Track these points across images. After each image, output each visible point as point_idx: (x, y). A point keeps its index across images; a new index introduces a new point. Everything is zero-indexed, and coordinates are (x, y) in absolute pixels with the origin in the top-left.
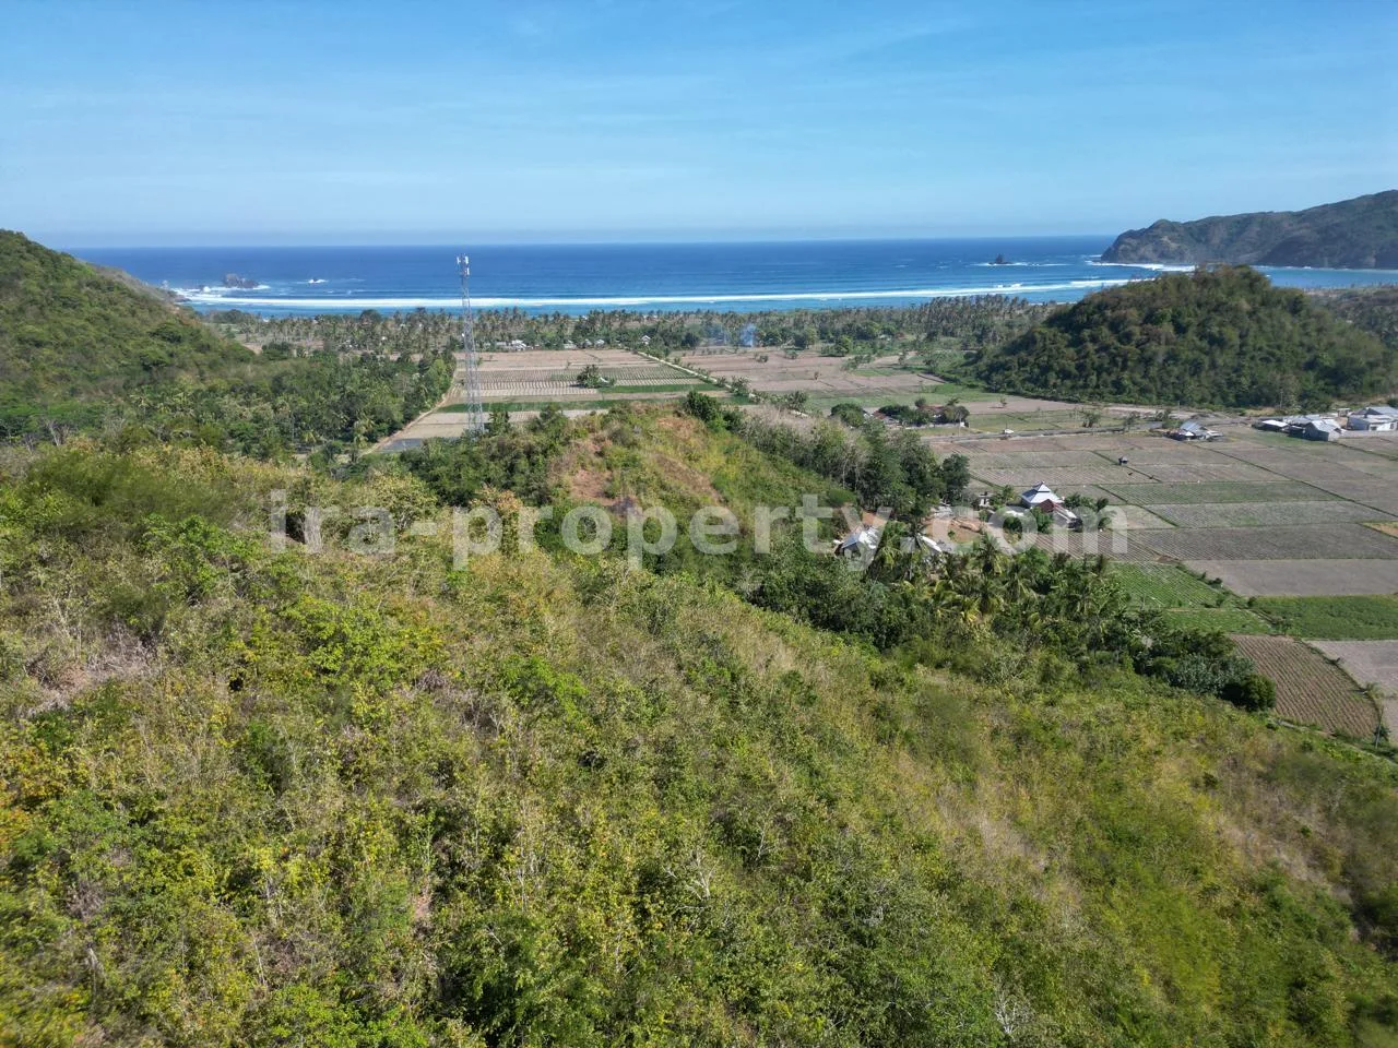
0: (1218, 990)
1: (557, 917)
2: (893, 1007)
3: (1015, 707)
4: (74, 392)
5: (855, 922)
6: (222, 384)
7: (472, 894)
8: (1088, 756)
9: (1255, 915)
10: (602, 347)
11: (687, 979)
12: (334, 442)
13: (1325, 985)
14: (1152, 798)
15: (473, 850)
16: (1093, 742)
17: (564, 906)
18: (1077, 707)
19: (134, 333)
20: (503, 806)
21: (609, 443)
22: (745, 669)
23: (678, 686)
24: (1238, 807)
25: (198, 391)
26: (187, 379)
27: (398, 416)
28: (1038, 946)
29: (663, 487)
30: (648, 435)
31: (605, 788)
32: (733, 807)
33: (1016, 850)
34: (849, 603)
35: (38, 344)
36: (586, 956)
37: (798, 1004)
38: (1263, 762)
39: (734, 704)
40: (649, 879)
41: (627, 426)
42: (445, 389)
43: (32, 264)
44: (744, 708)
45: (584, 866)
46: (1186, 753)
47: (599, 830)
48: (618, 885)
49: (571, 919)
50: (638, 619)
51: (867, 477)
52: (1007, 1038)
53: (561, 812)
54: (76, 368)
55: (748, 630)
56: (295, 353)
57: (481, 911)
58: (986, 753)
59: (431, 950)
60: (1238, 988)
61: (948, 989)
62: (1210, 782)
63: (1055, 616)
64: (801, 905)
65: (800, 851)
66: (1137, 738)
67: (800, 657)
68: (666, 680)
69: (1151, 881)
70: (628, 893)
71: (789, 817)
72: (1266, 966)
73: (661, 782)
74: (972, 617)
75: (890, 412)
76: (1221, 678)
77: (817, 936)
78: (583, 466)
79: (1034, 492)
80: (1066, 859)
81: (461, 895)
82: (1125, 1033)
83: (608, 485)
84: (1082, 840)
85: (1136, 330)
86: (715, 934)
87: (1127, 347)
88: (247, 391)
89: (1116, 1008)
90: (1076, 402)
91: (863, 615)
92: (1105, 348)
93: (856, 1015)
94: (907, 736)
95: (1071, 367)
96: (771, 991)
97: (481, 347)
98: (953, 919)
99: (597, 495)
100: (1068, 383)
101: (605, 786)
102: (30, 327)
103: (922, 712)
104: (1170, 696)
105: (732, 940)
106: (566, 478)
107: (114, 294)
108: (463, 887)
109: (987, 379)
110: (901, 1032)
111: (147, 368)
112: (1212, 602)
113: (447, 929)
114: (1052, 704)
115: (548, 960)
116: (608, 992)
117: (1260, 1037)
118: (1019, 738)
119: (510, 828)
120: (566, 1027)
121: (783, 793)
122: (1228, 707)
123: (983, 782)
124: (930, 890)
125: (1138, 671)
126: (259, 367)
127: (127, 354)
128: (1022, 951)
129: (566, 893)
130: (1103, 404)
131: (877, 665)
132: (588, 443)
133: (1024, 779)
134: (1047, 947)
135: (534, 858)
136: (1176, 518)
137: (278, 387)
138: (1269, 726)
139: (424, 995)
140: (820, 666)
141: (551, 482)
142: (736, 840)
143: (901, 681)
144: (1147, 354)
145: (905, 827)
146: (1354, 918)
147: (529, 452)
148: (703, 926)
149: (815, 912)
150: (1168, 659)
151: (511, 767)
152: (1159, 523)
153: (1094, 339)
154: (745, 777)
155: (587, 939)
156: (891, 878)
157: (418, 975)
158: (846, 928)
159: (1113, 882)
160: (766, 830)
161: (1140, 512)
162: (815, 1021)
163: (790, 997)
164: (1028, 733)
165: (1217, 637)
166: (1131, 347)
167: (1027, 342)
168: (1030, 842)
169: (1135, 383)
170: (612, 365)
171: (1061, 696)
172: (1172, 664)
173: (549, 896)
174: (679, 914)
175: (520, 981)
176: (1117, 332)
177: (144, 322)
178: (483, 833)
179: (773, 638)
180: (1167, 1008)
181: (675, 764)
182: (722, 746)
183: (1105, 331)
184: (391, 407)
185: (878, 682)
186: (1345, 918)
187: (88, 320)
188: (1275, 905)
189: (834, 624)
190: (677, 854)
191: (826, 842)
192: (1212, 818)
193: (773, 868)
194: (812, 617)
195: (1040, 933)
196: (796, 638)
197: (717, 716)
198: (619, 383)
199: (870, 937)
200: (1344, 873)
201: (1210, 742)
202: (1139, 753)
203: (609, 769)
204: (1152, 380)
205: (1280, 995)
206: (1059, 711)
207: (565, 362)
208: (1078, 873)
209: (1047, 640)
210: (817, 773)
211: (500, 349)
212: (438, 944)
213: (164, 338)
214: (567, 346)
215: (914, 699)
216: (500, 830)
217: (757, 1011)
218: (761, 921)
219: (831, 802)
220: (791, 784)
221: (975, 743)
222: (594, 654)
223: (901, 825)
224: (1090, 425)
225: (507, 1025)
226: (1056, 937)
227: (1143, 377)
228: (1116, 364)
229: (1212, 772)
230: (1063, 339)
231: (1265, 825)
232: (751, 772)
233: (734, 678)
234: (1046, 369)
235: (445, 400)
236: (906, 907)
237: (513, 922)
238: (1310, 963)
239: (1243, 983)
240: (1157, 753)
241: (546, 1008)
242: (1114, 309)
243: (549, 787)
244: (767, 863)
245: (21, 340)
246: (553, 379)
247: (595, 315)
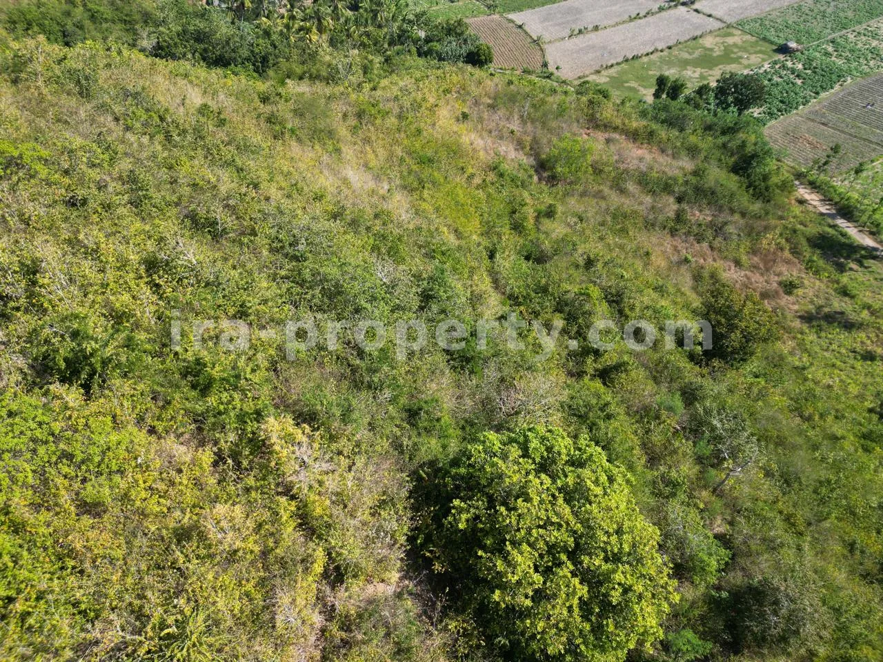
0: (479, 226)
1: (97, 306)
2: (323, 288)
3: (353, 96)
5: (290, 251)
7: (27, 311)
8: (400, 117)
9: (492, 184)
11: (199, 313)
13: (525, 208)
14: (437, 133)
15: (13, 284)
16: (401, 108)
17: (99, 299)
18: (392, 86)
20: (21, 250)
22: (167, 110)
23: (121, 133)
24: (480, 127)
28: (391, 232)
31: (95, 218)
32: (193, 207)
33: (371, 184)
34: (228, 43)
36: (128, 321)
37: (270, 304)
38: (490, 98)
39: (168, 137)
40: (152, 265)
44: (177, 139)
45: (102, 271)
46: (451, 102)
47: (103, 246)
48: (132, 275)
49: (107, 304)
50: (67, 88)
52: (385, 283)
53: (69, 242)
55: (159, 79)
57: (40, 319)
58: (343, 132)
59: (14, 352)
60: (488, 223)
61: (350, 269)
62: (465, 116)
63: (366, 26)
64: (256, 252)
65: (245, 220)
66: (424, 99)
67: (205, 92)
68: (110, 131)
69: (442, 180)
70: (141, 278)
71: (231, 202)
72: (500, 208)
73: (135, 204)
74: (315, 38)
76: (464, 51)
77: (271, 265)
80: (398, 182)
81: (19, 314)
82: (440, 262)
84: (404, 168)
86: (207, 284)
89: (434, 251)
91: (241, 51)
93: (305, 299)
94: (292, 131)
96: (253, 303)
98: (345, 233)
101: (95, 216)
103: (298, 113)
104: (438, 68)
105: (220, 284)
108: (18, 309)
110: (330, 299)
113: (19, 337)
114: (374, 89)
115: (103, 332)
116: (151, 336)
117: (499, 242)
118: (360, 115)
119: (33, 261)
120: (133, 363)
121: (223, 189)
122: (469, 68)
123: (344, 149)
124: (328, 220)
125: (419, 55)
128: (384, 237)
129: (96, 291)
131: (262, 86)
133: (367, 141)
134: (396, 231)
135: (62, 276)
138: (491, 74)
139: (23, 379)
140: (222, 97)
142: (201, 225)
143: (279, 94)
145: (305, 188)
146: (536, 171)
148: (199, 282)
149: (265, 253)
150: (435, 44)
151: (13, 222)
154: (194, 185)
155: (125, 312)
156: (304, 220)
157: (12, 369)
158: (286, 255)
159: (423, 187)
160: (219, 214)
162: (283, 309)
163: (265, 302)
164: (364, 111)
165: (460, 22)
168: (377, 178)
171: (379, 83)
172: (436, 46)
173: (85, 296)
174: (180, 280)
175: (89, 349)
178: (15, 272)
179: (181, 82)
180: (457, 243)
181: (141, 189)
182: (170, 168)
185: (265, 100)
186: (532, 172)
188: (501, 175)
189: (221, 62)
190: (165, 245)
191: (259, 211)
192: (470, 138)
193: (231, 235)
194: (204, 59)
195: (391, 226)
196: (197, 78)
197: (159, 148)
199: (301, 256)
200: (531, 149)
201: (462, 92)
202: (427, 109)
203: (92, 204)
205: (506, 220)
206: (379, 93)
208: (404, 187)
209: (363, 45)
210: (242, 170)
212: (17, 348)
215: (291, 105)
216: (28, 266)
217: (247, 315)
218: (234, 268)
219: (256, 186)
220: (227, 182)
221: (335, 125)
222: (42, 123)
223: (303, 188)
225: (91, 376)
226: (400, 225)
229: (466, 110)
231: (493, 134)
232: (198, 181)
233: (162, 119)
236: (317, 234)
237: (66, 318)
238: (518, 199)
239: (490, 219)
240: (436, 106)
241: (114, 357)
243: (51, 228)
244: (227, 233)
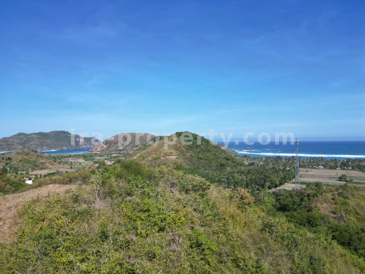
4: (206, 170)
6: (236, 171)
10: (351, 170)
12: (260, 188)
21: (337, 196)
25: (230, 172)
26: (229, 169)
27: (278, 183)
29: (357, 214)
30: (353, 196)
41: (345, 192)
42: (294, 177)
54: (207, 165)
56: (256, 165)
78: (326, 202)
83: (334, 209)
88: (241, 173)
97: (309, 167)
99: (330, 212)
102: (200, 155)
106: (319, 205)
107: (218, 149)
111: (221, 166)
126: (245, 167)
127: (218, 162)
132: (329, 195)
137: (249, 172)
141: (313, 205)
147: (308, 196)
170: (353, 175)
177: (223, 156)
184: (276, 180)
187: (212, 155)
198: (354, 181)
207: (336, 173)
211: (315, 168)
213: (226, 159)
214: (338, 169)
235: (294, 180)
245: (198, 158)
246: (330, 178)
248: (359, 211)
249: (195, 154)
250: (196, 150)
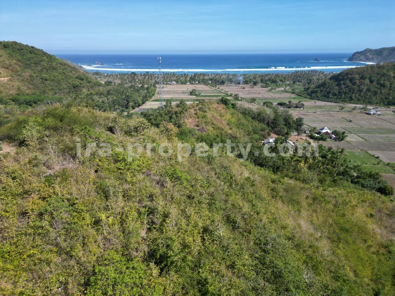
0: (370, 275)
1: (180, 238)
2: (273, 271)
3: (313, 191)
4: (55, 93)
5: (263, 247)
6: (94, 92)
7: (157, 230)
8: (335, 206)
9: (383, 254)
10: (197, 84)
11: (215, 258)
12: (123, 109)
14: (354, 219)
15: (158, 219)
16: (337, 202)
17: (182, 236)
18: (332, 191)
19: (71, 77)
20: (166, 208)
21: (198, 111)
22: (235, 175)
23: (215, 179)
24: (380, 223)
25: (88, 94)
26: (85, 90)
27: (141, 102)
28: (316, 258)
29: (213, 124)
30: (209, 109)
31: (194, 205)
32: (230, 213)
33: (312, 231)
34: (265, 159)
35: (46, 80)
36: (187, 249)
37: (246, 267)
38: (388, 211)
39: (231, 185)
40: (206, 230)
41: (203, 106)
42: (153, 95)
43: (45, 58)
44: (234, 186)
45: (188, 225)
46: (365, 207)
47: (192, 216)
48: (197, 231)
49: (184, 239)
50: (205, 160)
51: (273, 123)
52: (306, 282)
53: (182, 210)
54: (56, 87)
55: (236, 164)
56: (113, 84)
57: (160, 235)
58: (304, 204)
59: (146, 245)
60: (377, 275)
61: (289, 267)
62: (372, 216)
63: (327, 165)
64: (248, 241)
65: (248, 226)
66: (350, 201)
67: (251, 173)
68: (212, 177)
69: (351, 242)
70: (200, 233)
71: (245, 216)
72: (386, 269)
73: (210, 204)
74: (302, 164)
75: (281, 104)
76: (377, 186)
77: (252, 250)
78: (191, 117)
79: (323, 129)
80: (326, 234)
81: (154, 230)
82: (341, 284)
83: (197, 123)
84: (332, 229)
85: (358, 81)
86: (223, 247)
87: (355, 87)
88: (101, 94)
89: (339, 277)
90: (337, 103)
91: (269, 163)
92: (348, 87)
93: (262, 272)
94: (281, 197)
95: (337, 92)
96: (239, 263)
97: (164, 83)
98: (292, 248)
99: (194, 126)
100: (335, 97)
101: (194, 204)
102: (44, 75)
103: (286, 190)
104: (361, 190)
105: (228, 249)
106: (186, 121)
107: (66, 67)
108: (155, 228)
109: (311, 95)
110: (275, 278)
111: (74, 87)
112: (376, 163)
113: (150, 239)
114: (325, 190)
115: (177, 249)
116: (193, 259)
117: (382, 289)
118: (314, 199)
119: (168, 213)
120: (181, 268)
121: (244, 210)
122: (379, 194)
123: (302, 211)
124: (286, 240)
125: (352, 182)
126: (104, 88)
127: (69, 83)
128: (312, 259)
129: (182, 232)
130: (346, 104)
131: (273, 177)
132: (192, 111)
133: (315, 211)
134: (319, 259)
135: (174, 222)
136: (366, 138)
137: (109, 93)
138: (391, 200)
139: (144, 256)
140: (256, 176)
141: (182, 122)
142: (230, 222)
143: (280, 181)
144: (361, 89)
145: (279, 222)
147: (176, 113)
148: (220, 244)
149: (252, 243)
150: (362, 180)
151: (169, 197)
152: (361, 139)
153: (344, 84)
154: (233, 205)
155: (188, 245)
156: (274, 235)
157: (142, 250)
158: (261, 248)
159: (340, 242)
160: (239, 219)
161: (355, 136)
162: (251, 273)
163: (244, 265)
164: (317, 198)
165: (377, 174)
166: (356, 87)
167: (323, 85)
168: (316, 229)
169: (356, 98)
170: (200, 89)
171: (327, 188)
172: (362, 181)
173: (178, 233)
174: (213, 240)
175: (169, 254)
176: (352, 82)
177: (74, 74)
178: (161, 214)
179: (243, 168)
180: (354, 279)
181: (213, 199)
182: (227, 196)
183: (348, 81)
184: (139, 99)
185: (273, 181)
187: (59, 73)
188: (390, 252)
189: (261, 165)
190: (214, 224)
191: (256, 224)
192: (371, 226)
193: (240, 230)
194: (254, 162)
195: (317, 254)
196: (250, 168)
197: (226, 187)
198: (202, 94)
199: (268, 251)
201: (372, 204)
202: (350, 206)
203: (195, 200)
204: (362, 97)
205: (390, 278)
206: (326, 192)
207: (187, 88)
208: (329, 238)
209: (324, 172)
210: (254, 205)
211: (169, 84)
212: (148, 243)
213: (79, 79)
214: (187, 83)
215: (284, 187)
216: (165, 214)
217: (234, 268)
218: (236, 244)
219: (258, 214)
220: (247, 208)
221: (301, 200)
222: (192, 168)
223: (278, 221)
224: (342, 110)
225: (166, 265)
226: (322, 256)
227: (359, 96)
228: (351, 92)
229: (372, 213)
230: (334, 84)
231: (388, 229)
232: (235, 204)
233: (231, 178)
234: (329, 93)
235: (153, 98)
236: (278, 244)
237: (168, 238)
239: (379, 274)
240: (356, 206)
241: (176, 262)
242: (351, 75)
243: (179, 203)
244: (239, 228)
245: (42, 79)
246: (183, 93)
247: (196, 74)
248: (214, 122)
249: (36, 73)
250: (36, 68)
